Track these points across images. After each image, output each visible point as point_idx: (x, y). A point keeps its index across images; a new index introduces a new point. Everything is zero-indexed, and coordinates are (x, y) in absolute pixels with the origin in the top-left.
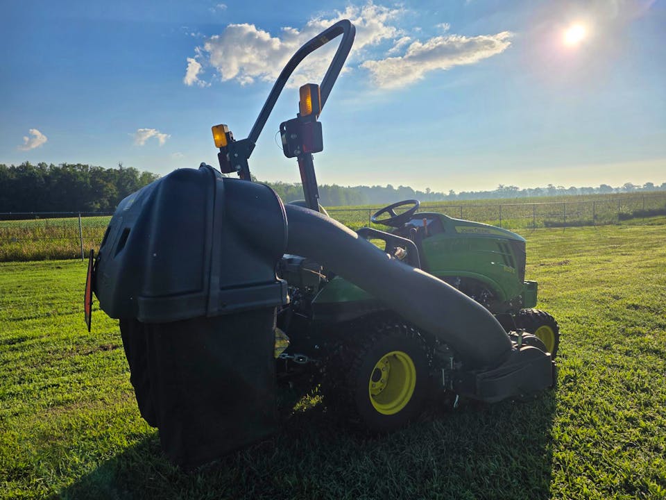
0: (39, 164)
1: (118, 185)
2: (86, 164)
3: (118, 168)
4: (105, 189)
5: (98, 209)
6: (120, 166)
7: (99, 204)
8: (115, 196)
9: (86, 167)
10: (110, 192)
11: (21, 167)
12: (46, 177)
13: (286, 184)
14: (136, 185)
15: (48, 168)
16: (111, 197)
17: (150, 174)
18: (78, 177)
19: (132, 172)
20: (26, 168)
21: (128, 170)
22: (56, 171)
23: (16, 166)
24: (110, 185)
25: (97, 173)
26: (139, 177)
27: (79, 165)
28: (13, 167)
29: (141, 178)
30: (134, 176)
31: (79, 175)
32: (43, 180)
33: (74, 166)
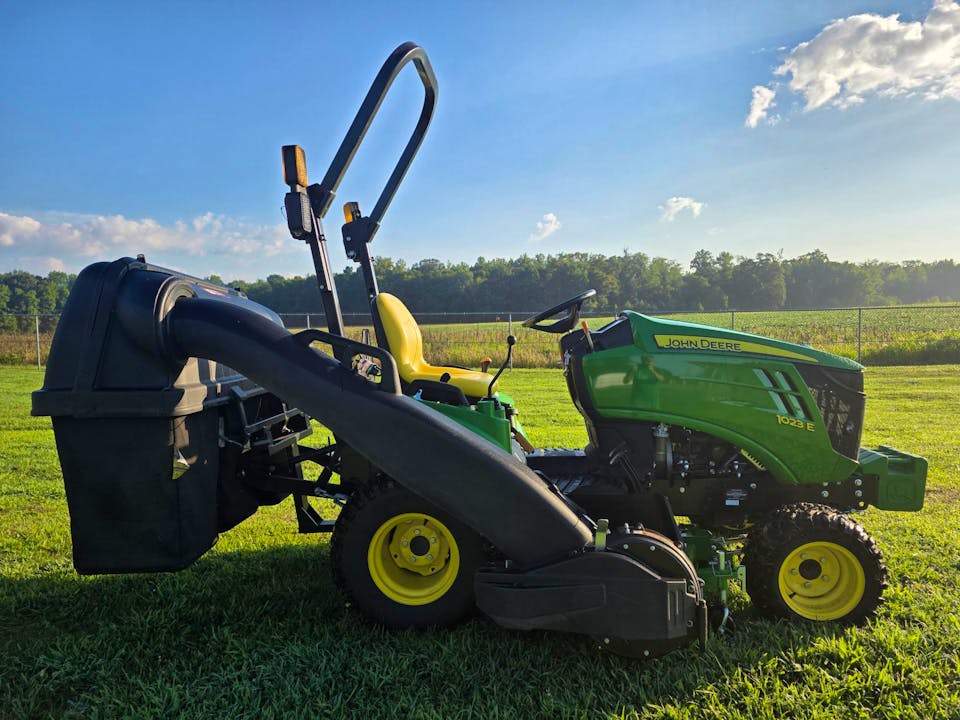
0: (537, 256)
1: (621, 277)
2: (585, 252)
3: (623, 255)
4: (604, 283)
5: (595, 309)
6: (625, 251)
7: (596, 303)
8: (615, 291)
9: (584, 256)
10: (610, 286)
11: (519, 260)
12: (540, 271)
13: (887, 264)
14: (644, 276)
15: (546, 259)
16: (611, 293)
17: (663, 260)
18: (574, 269)
19: (640, 259)
20: (523, 261)
21: (634, 257)
22: (552, 263)
23: (514, 260)
24: (610, 278)
25: (597, 262)
26: (648, 265)
27: (577, 254)
28: (511, 261)
29: (651, 266)
30: (642, 265)
31: (576, 266)
32: (538, 274)
33: (571, 256)
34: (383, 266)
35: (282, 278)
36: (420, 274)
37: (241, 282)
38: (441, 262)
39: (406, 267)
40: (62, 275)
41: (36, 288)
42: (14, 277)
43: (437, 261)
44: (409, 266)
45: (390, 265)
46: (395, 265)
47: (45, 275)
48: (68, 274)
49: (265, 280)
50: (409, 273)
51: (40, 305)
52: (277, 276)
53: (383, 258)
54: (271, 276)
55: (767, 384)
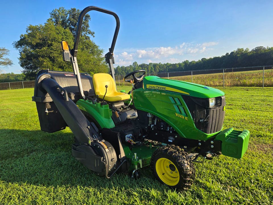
34: (240, 51)
35: (206, 59)
36: (255, 52)
37: (194, 61)
38: (264, 47)
39: (249, 50)
40: (152, 63)
41: (147, 67)
42: (143, 65)
43: (262, 47)
44: (250, 50)
45: (243, 50)
46: (245, 50)
47: (148, 64)
48: (153, 63)
49: (201, 60)
50: (250, 52)
51: (147, 71)
52: (204, 58)
53: (240, 48)
54: (202, 59)
55: (173, 102)
